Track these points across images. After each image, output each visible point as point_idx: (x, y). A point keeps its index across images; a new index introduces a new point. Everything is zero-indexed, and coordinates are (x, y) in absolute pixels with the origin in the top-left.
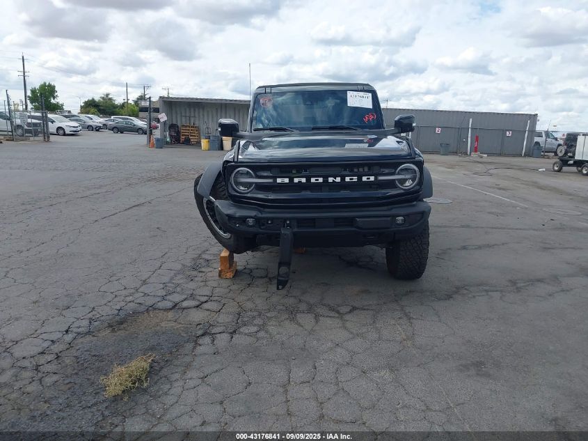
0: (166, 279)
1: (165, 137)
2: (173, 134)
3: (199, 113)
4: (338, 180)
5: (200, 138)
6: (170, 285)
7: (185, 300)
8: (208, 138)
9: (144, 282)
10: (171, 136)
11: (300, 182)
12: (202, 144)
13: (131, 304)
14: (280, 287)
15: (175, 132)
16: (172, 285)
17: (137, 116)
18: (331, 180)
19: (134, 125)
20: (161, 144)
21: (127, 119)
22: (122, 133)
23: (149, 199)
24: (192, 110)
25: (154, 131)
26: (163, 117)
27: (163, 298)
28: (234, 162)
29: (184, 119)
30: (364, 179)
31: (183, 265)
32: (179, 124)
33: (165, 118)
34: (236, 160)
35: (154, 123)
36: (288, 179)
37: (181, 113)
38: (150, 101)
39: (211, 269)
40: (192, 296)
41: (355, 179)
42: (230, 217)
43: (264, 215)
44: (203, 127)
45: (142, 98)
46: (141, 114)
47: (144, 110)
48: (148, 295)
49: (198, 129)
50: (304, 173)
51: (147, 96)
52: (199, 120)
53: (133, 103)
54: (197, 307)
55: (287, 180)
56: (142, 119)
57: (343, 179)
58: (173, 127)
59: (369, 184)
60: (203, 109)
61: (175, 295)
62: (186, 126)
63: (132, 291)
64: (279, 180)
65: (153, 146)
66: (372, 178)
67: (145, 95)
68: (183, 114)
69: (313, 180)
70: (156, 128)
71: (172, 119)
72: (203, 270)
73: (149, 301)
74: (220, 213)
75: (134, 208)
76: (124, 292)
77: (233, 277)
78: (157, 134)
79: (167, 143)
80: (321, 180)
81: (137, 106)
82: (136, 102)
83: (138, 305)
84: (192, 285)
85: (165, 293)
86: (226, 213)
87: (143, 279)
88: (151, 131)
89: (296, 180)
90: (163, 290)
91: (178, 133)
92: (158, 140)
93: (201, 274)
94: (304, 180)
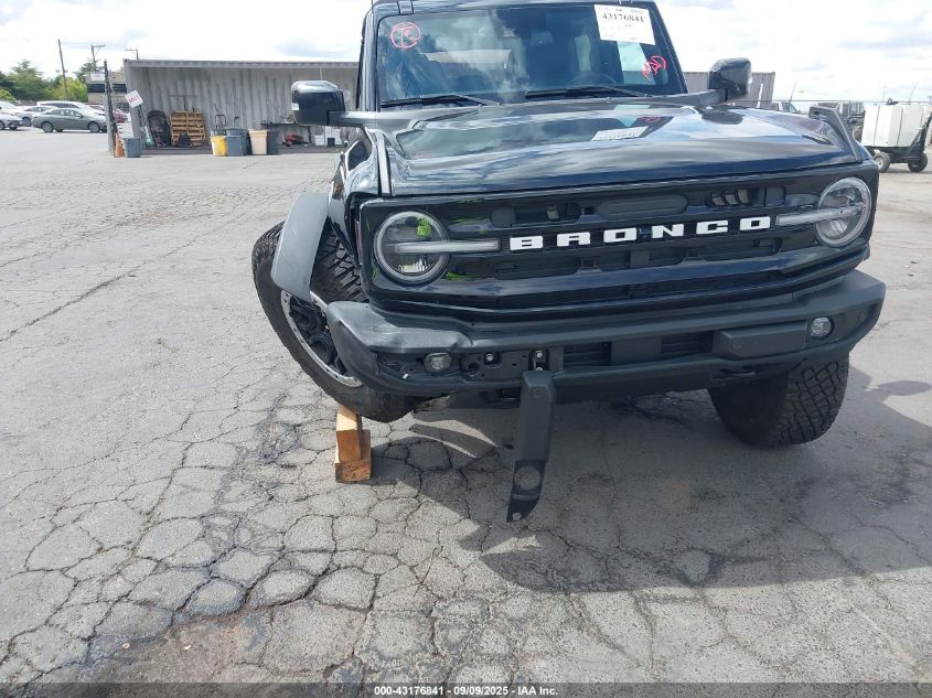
0: (205, 502)
1: (144, 136)
2: (157, 129)
3: (201, 88)
4: (678, 230)
5: (208, 136)
6: (217, 520)
7: (268, 572)
8: (222, 132)
9: (151, 518)
10: (153, 134)
11: (574, 244)
12: (213, 147)
13: (124, 610)
14: (516, 516)
15: (160, 125)
16: (227, 522)
17: (85, 101)
18: (658, 232)
19: (82, 117)
20: (136, 149)
21: (67, 106)
22: (60, 131)
23: (129, 266)
24: (188, 83)
25: (119, 126)
26: (134, 98)
27: (210, 571)
28: (380, 195)
29: (173, 100)
30: (746, 224)
31: (239, 449)
32: (166, 110)
33: (139, 101)
34: (385, 190)
35: (118, 112)
36: (540, 238)
37: (168, 90)
38: (107, 73)
39: (311, 455)
40: (284, 559)
41: (722, 226)
42: (381, 353)
43: (476, 343)
44: (211, 114)
45: (90, 68)
46: (92, 97)
47: (96, 88)
48: (167, 567)
49: (202, 119)
50: (584, 218)
51: (100, 64)
52: (202, 101)
53: (75, 77)
54: (307, 594)
55: (537, 242)
56: (94, 105)
57: (690, 228)
58: (155, 116)
59: (756, 237)
60: (209, 80)
61: (240, 556)
62: (180, 115)
63: (121, 555)
64: (516, 244)
65: (121, 154)
66: (765, 222)
67: (95, 62)
68: (172, 92)
69: (610, 236)
70: (122, 120)
71: (152, 102)
72: (290, 458)
73: (174, 589)
74: (350, 341)
75: (101, 291)
76: (101, 565)
77: (371, 476)
78: (127, 130)
79: (148, 147)
80: (631, 234)
81: (84, 82)
82: (80, 76)
83: (141, 610)
84: (273, 517)
85: (209, 554)
86: (369, 342)
87: (147, 508)
88: (115, 125)
89: (563, 240)
90: (201, 544)
91: (166, 127)
92: (129, 142)
93: (288, 476)
94: (584, 238)
